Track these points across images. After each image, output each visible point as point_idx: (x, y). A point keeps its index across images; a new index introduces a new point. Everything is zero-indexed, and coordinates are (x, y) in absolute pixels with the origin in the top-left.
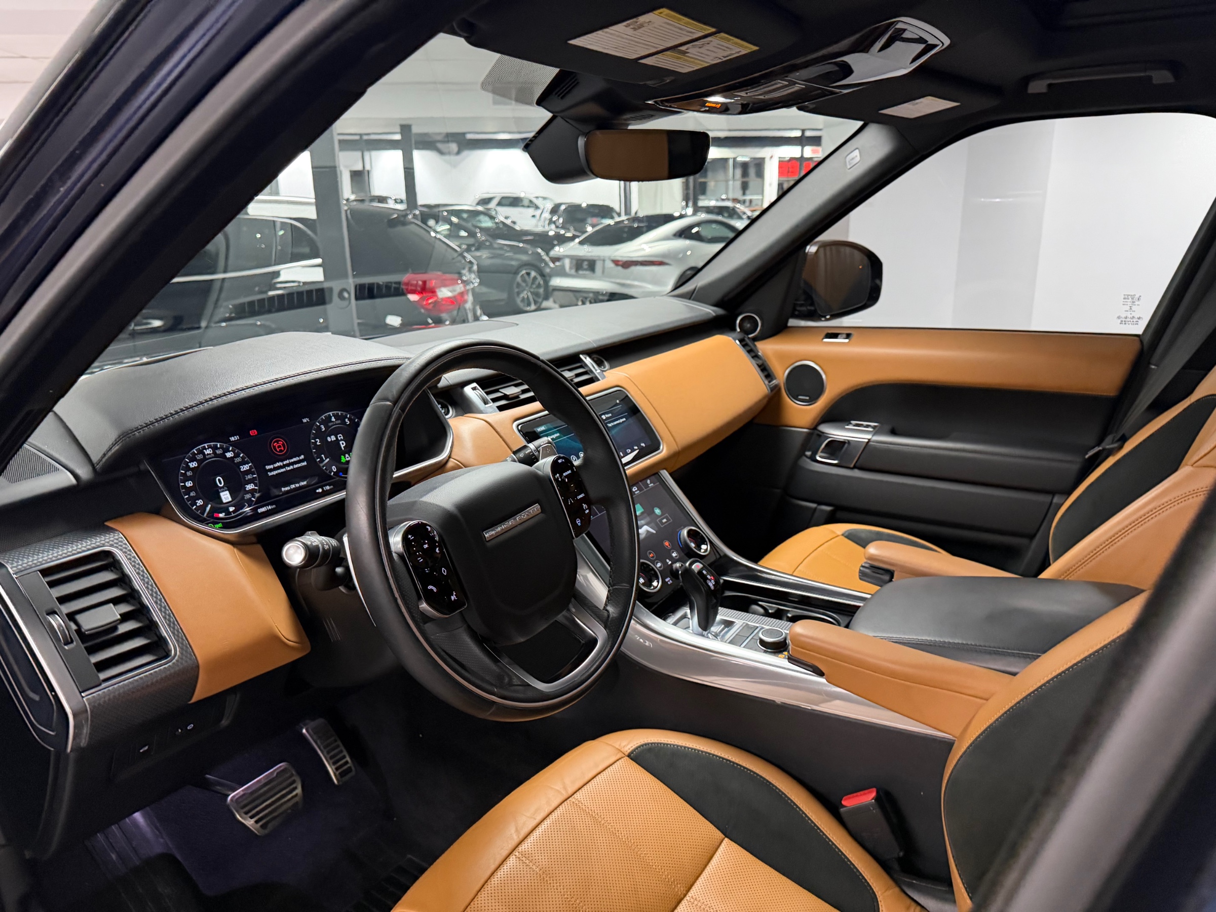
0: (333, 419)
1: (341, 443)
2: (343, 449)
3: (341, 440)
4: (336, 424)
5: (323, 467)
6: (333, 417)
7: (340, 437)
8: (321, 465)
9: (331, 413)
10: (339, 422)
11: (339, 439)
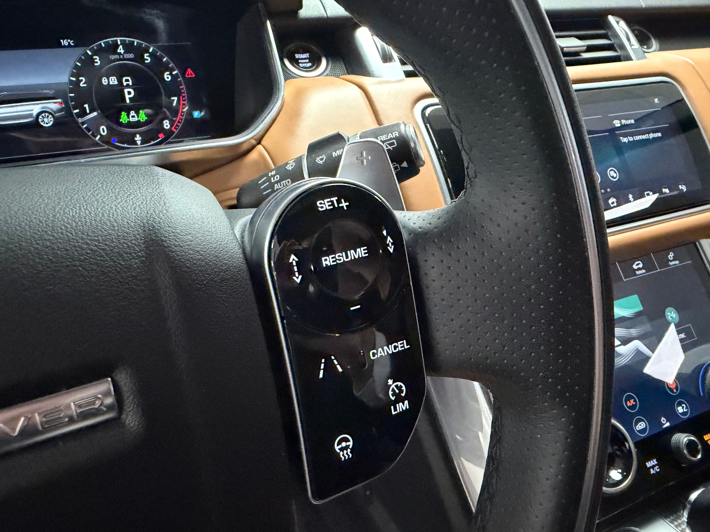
0: (121, 50)
1: (126, 91)
2: (128, 101)
3: (128, 86)
4: (124, 59)
5: (83, 123)
6: (121, 47)
7: (127, 80)
8: (80, 120)
9: (119, 40)
10: (131, 56)
11: (125, 84)
